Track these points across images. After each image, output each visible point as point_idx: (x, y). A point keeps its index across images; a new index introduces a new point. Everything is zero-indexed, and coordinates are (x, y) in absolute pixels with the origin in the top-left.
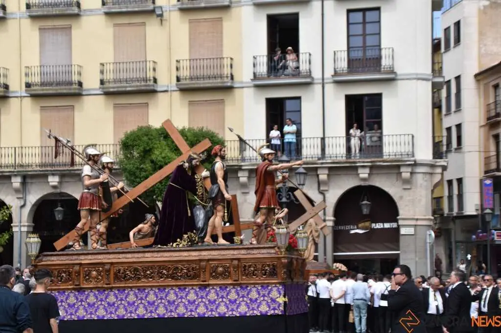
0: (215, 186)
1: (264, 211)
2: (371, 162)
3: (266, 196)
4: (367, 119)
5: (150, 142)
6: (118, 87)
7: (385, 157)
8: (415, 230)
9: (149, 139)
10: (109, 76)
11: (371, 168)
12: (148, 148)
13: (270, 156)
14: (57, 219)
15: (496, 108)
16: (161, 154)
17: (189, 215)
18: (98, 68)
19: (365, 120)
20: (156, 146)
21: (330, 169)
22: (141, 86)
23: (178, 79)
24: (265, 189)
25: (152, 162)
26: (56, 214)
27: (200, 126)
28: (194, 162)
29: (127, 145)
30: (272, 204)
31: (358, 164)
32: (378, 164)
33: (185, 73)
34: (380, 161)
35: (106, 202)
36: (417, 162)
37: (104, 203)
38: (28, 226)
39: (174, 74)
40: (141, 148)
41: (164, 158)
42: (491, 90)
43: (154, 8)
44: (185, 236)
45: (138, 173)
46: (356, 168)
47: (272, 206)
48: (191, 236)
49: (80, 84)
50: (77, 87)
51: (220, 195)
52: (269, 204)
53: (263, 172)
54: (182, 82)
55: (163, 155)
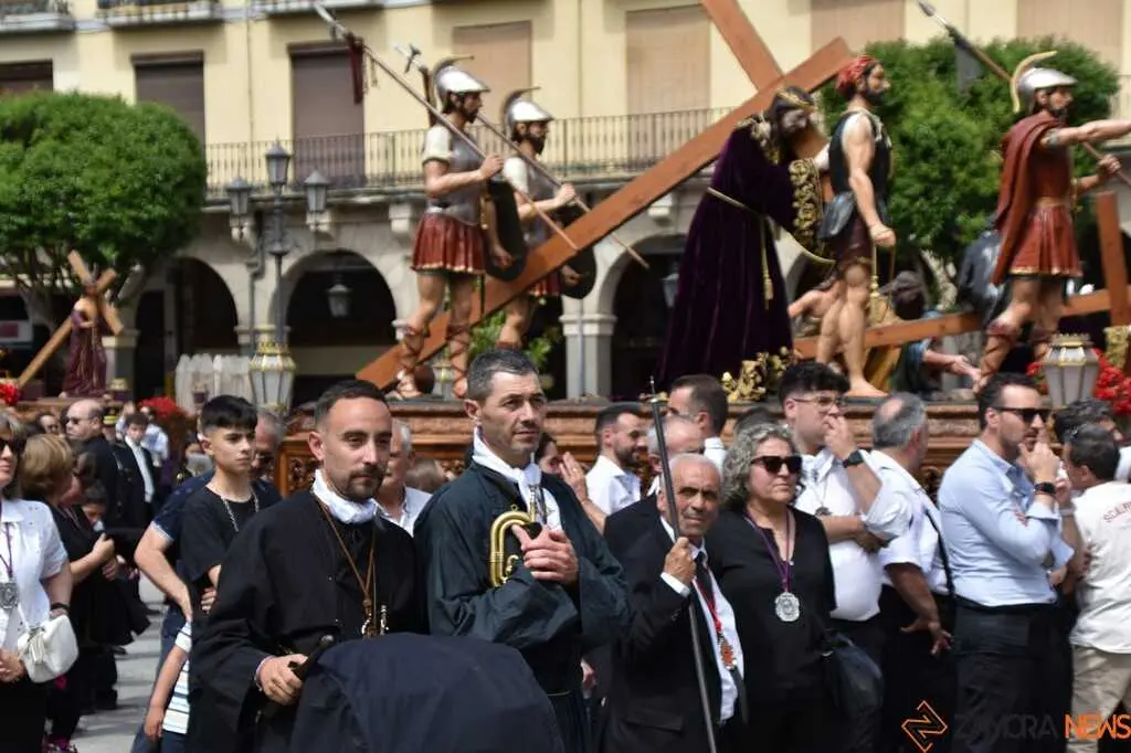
0: (841, 200)
1: (1023, 287)
3: (1035, 236)
13: (1056, 96)
16: (928, 116)
17: (769, 295)
20: (914, 95)
24: (1031, 208)
28: (788, 119)
30: (1055, 261)
35: (505, 246)
37: (499, 250)
41: (937, 127)
44: (749, 365)
47: (1055, 271)
48: (770, 364)
51: (857, 228)
52: (1045, 262)
53: (1026, 152)
55: (935, 120)
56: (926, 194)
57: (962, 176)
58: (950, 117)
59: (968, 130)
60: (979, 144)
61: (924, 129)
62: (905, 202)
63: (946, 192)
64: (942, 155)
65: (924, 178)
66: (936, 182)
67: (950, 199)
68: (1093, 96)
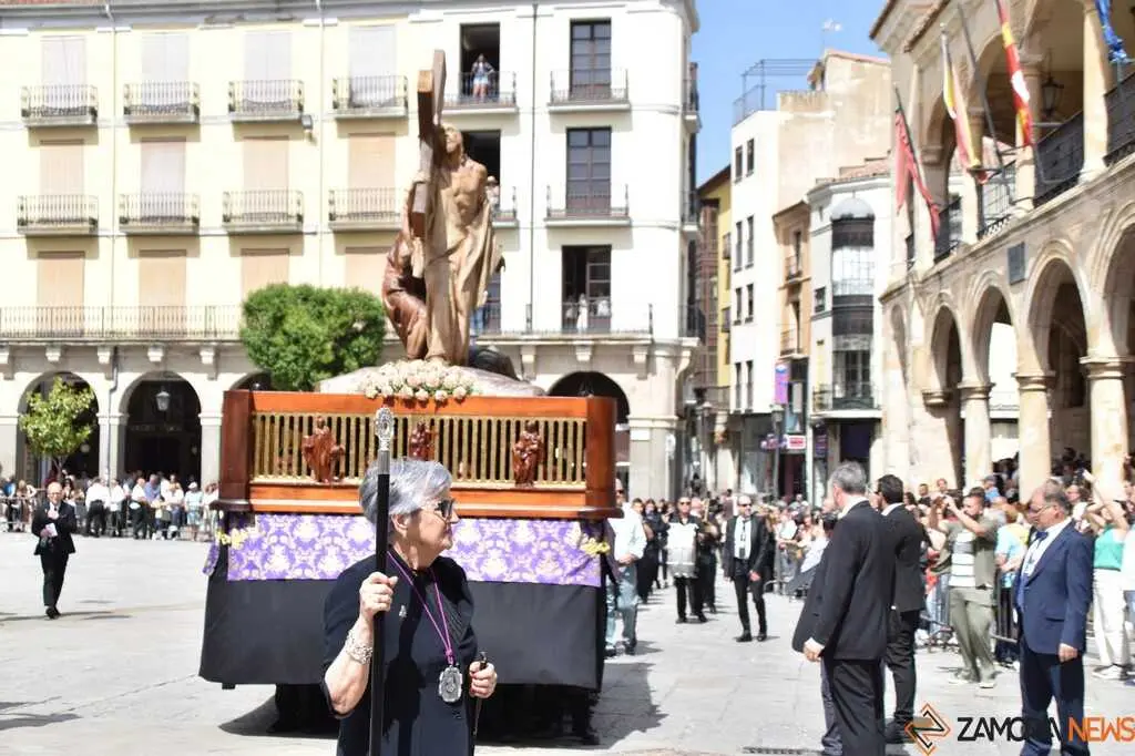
2: (593, 340)
4: (592, 278)
5: (282, 306)
6: (247, 226)
7: (613, 335)
8: (651, 435)
9: (282, 302)
10: (237, 211)
11: (594, 348)
12: (279, 314)
14: (160, 408)
15: (798, 264)
16: (297, 322)
18: (220, 199)
19: (589, 281)
20: (290, 311)
21: (538, 347)
22: (279, 225)
23: (332, 217)
25: (285, 333)
26: (159, 401)
27: (354, 284)
29: (249, 310)
31: (575, 343)
32: (603, 342)
33: (342, 209)
34: (605, 339)
36: (657, 341)
38: (120, 417)
39: (327, 209)
40: (270, 314)
41: (301, 329)
42: (792, 238)
43: (301, 117)
45: (264, 348)
46: (574, 347)
49: (196, 220)
50: (190, 223)
54: (338, 220)
55: (300, 325)
56: (296, 361)
57: (313, 353)
58: (307, 324)
59: (317, 331)
60: (322, 338)
61: (294, 329)
62: (285, 365)
63: (305, 361)
64: (304, 342)
65: (295, 353)
66: (300, 355)
67: (308, 364)
68: (376, 317)
